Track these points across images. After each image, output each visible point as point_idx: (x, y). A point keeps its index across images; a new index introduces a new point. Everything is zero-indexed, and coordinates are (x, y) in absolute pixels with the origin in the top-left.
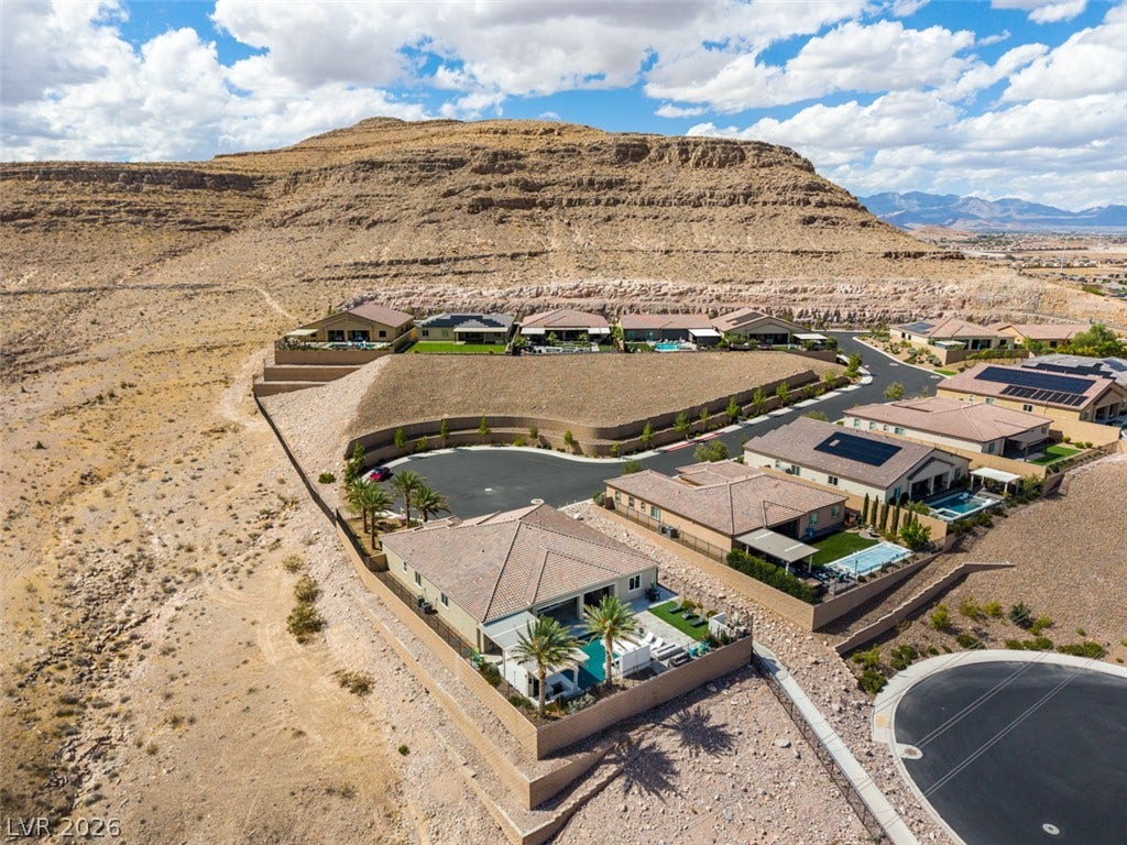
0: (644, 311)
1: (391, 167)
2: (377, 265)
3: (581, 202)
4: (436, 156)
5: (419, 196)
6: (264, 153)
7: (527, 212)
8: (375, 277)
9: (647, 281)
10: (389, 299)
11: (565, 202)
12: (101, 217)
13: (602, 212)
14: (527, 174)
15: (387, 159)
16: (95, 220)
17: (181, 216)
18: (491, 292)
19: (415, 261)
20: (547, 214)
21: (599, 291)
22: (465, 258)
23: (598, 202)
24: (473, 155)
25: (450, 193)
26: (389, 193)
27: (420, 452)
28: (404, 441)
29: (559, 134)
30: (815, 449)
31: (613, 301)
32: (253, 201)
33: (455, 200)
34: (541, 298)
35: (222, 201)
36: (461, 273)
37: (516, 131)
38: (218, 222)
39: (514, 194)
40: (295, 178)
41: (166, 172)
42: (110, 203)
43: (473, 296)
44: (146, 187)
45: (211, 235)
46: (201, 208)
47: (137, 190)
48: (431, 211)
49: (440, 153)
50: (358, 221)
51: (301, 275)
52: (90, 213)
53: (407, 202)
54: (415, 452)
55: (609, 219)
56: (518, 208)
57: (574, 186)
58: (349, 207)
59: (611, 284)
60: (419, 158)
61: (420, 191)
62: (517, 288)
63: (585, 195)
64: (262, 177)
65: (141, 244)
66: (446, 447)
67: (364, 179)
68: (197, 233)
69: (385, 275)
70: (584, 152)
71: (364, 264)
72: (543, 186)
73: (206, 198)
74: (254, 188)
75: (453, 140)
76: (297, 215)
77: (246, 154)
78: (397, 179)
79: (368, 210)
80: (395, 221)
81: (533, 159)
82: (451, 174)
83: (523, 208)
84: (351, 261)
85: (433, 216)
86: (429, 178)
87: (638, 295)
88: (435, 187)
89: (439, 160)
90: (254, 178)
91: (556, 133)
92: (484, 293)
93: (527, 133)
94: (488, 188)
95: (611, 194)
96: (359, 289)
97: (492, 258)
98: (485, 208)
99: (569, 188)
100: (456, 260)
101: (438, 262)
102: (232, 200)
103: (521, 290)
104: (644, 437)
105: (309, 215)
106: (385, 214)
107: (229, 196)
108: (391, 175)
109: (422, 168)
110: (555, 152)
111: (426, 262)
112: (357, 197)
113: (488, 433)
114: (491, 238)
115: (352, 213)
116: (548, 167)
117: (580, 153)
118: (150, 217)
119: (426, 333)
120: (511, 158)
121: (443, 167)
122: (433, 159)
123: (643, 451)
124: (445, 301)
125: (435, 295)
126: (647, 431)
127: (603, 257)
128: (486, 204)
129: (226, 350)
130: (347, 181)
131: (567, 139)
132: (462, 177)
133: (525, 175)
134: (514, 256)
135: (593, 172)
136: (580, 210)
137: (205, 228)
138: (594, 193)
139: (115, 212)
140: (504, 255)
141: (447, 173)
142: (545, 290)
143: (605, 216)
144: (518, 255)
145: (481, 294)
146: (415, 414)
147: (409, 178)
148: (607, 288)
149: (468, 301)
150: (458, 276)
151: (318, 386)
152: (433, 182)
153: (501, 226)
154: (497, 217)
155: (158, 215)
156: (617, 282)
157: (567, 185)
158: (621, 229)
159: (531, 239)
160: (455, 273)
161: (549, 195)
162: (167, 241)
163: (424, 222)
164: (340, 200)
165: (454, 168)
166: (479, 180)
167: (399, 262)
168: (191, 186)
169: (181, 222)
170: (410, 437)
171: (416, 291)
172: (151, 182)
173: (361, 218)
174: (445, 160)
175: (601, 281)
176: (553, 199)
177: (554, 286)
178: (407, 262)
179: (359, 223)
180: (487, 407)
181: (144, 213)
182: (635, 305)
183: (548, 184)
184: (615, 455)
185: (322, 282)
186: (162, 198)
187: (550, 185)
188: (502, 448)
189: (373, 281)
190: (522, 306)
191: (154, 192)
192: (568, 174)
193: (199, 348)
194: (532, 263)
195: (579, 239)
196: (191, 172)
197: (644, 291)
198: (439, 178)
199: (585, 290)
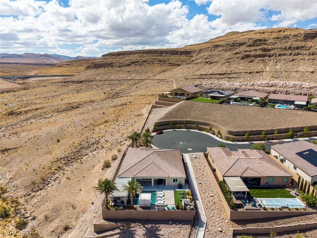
0: (292, 93)
1: (222, 46)
2: (206, 75)
3: (284, 55)
4: (236, 42)
5: (227, 55)
6: (197, 44)
7: (262, 59)
8: (204, 78)
9: (297, 83)
10: (206, 85)
11: (278, 55)
12: (152, 63)
13: (291, 58)
14: (267, 46)
15: (222, 44)
16: (150, 63)
17: (169, 62)
18: (237, 84)
19: (217, 74)
20: (270, 59)
21: (276, 85)
22: (233, 73)
23: (291, 54)
24: (248, 41)
25: (237, 53)
26: (219, 54)
27: (177, 128)
28: (172, 125)
29: (284, 32)
30: (296, 154)
31: (280, 89)
32: (189, 57)
33: (238, 55)
34: (253, 87)
35: (181, 58)
36: (230, 78)
37: (268, 32)
38: (177, 63)
39: (259, 53)
40: (200, 51)
41: (169, 51)
42: (154, 59)
43: (231, 85)
44: (164, 55)
45: (174, 66)
46: (175, 60)
47: (162, 56)
48: (229, 59)
49: (238, 41)
50: (207, 62)
51: (186, 78)
52: (150, 61)
53: (223, 57)
54: (175, 128)
55: (293, 60)
56: (259, 57)
57: (283, 49)
58: (206, 59)
59: (282, 83)
60: (231, 43)
61: (228, 53)
62: (246, 83)
63: (286, 52)
64: (193, 51)
65: (158, 69)
66: (185, 129)
67: (214, 50)
68: (171, 66)
69: (207, 78)
70: (291, 37)
71: (203, 75)
72: (272, 50)
73: (177, 57)
74: (190, 54)
75: (243, 37)
76: (193, 61)
77: (192, 45)
78: (222, 50)
79: (211, 59)
80: (217, 62)
81: (270, 41)
82: (239, 47)
83: (261, 57)
84: (200, 74)
85: (229, 61)
86: (232, 49)
87: (292, 87)
88: (233, 52)
89: (237, 43)
90: (191, 51)
91: (282, 31)
92: (235, 84)
93: (272, 32)
94: (250, 51)
95: (297, 51)
96: (198, 82)
97: (243, 73)
98: (247, 57)
99: (281, 50)
100: (230, 74)
101: (224, 74)
102: (183, 57)
103: (247, 84)
104: (245, 137)
105: (196, 61)
106: (215, 60)
107: (183, 56)
108: (221, 49)
109: (231, 46)
110: (280, 38)
111: (220, 74)
112: (210, 55)
113: (198, 126)
114: (245, 67)
115: (207, 60)
116: (275, 43)
117: (289, 37)
118: (162, 62)
119: (201, 95)
120: (262, 41)
121: (237, 45)
122: (235, 43)
123: (244, 141)
124: (221, 86)
125: (219, 84)
126: (246, 135)
127: (284, 73)
128: (248, 56)
129: (155, 96)
130: (209, 51)
131: (286, 33)
132: (243, 48)
133: (266, 46)
134: (250, 73)
135: (292, 44)
136: (282, 58)
137: (174, 65)
138: (290, 51)
139: (155, 61)
140: (247, 72)
141: (238, 47)
142: (256, 84)
143: (292, 59)
144: (252, 72)
145: (233, 84)
146: (180, 118)
147: (226, 49)
148: (280, 84)
149: (228, 86)
150: (229, 79)
151: (166, 107)
152: (233, 50)
153: (251, 63)
154: (250, 60)
155: (164, 62)
156: (284, 82)
157: (280, 49)
158: (296, 64)
159: (260, 67)
160: (228, 78)
161: (272, 53)
162: (164, 68)
163: (226, 62)
164: (205, 56)
165: (241, 46)
166: (248, 49)
167: (213, 74)
168: (174, 54)
169: (169, 64)
170: (174, 124)
171: (214, 83)
172: (166, 53)
173: (208, 62)
174: (239, 43)
175: (278, 82)
176: (273, 54)
177: (259, 83)
178: (215, 74)
179: (207, 63)
180: (201, 118)
181: (161, 61)
182: (289, 91)
183: (273, 49)
184: (232, 141)
185: (190, 80)
186: (167, 58)
187: (274, 49)
188: (201, 132)
189: (203, 79)
190: (245, 89)
191: (165, 56)
192: (282, 45)
193: (151, 95)
194: (256, 75)
195: (278, 67)
196: (175, 51)
197: (295, 86)
198: (236, 49)
199: (271, 85)
